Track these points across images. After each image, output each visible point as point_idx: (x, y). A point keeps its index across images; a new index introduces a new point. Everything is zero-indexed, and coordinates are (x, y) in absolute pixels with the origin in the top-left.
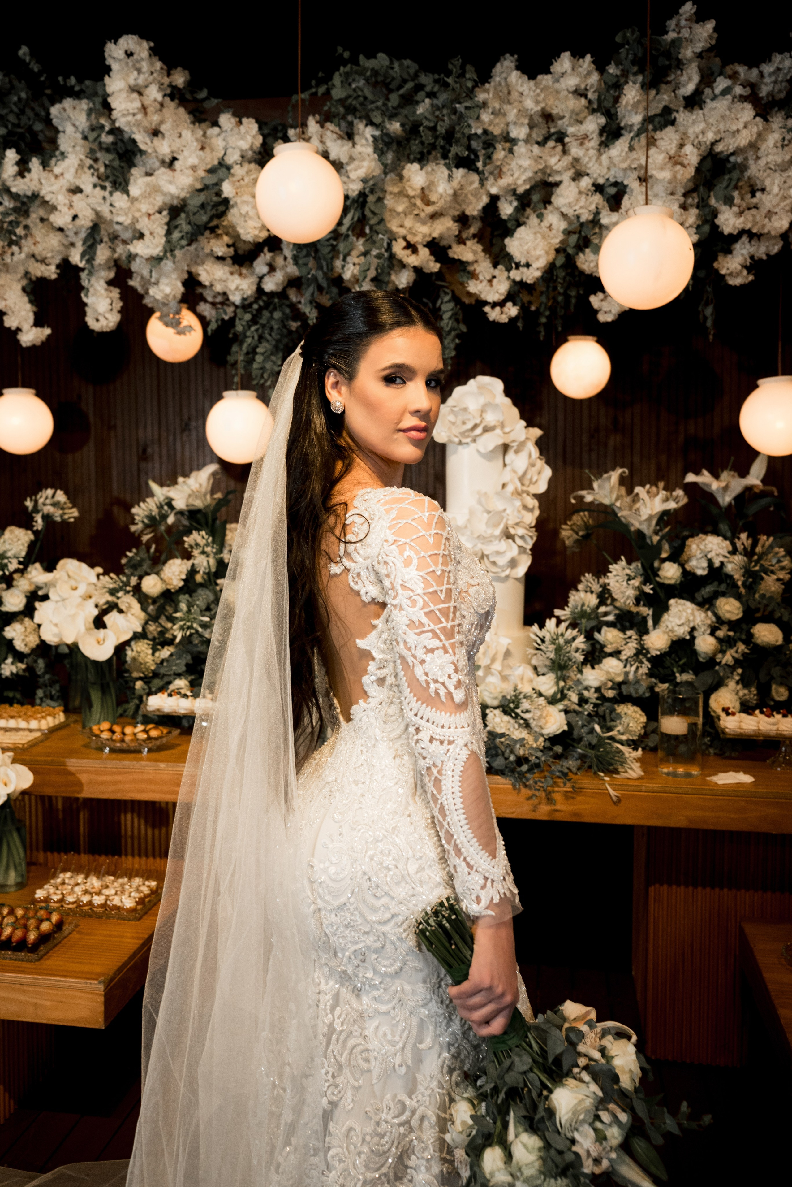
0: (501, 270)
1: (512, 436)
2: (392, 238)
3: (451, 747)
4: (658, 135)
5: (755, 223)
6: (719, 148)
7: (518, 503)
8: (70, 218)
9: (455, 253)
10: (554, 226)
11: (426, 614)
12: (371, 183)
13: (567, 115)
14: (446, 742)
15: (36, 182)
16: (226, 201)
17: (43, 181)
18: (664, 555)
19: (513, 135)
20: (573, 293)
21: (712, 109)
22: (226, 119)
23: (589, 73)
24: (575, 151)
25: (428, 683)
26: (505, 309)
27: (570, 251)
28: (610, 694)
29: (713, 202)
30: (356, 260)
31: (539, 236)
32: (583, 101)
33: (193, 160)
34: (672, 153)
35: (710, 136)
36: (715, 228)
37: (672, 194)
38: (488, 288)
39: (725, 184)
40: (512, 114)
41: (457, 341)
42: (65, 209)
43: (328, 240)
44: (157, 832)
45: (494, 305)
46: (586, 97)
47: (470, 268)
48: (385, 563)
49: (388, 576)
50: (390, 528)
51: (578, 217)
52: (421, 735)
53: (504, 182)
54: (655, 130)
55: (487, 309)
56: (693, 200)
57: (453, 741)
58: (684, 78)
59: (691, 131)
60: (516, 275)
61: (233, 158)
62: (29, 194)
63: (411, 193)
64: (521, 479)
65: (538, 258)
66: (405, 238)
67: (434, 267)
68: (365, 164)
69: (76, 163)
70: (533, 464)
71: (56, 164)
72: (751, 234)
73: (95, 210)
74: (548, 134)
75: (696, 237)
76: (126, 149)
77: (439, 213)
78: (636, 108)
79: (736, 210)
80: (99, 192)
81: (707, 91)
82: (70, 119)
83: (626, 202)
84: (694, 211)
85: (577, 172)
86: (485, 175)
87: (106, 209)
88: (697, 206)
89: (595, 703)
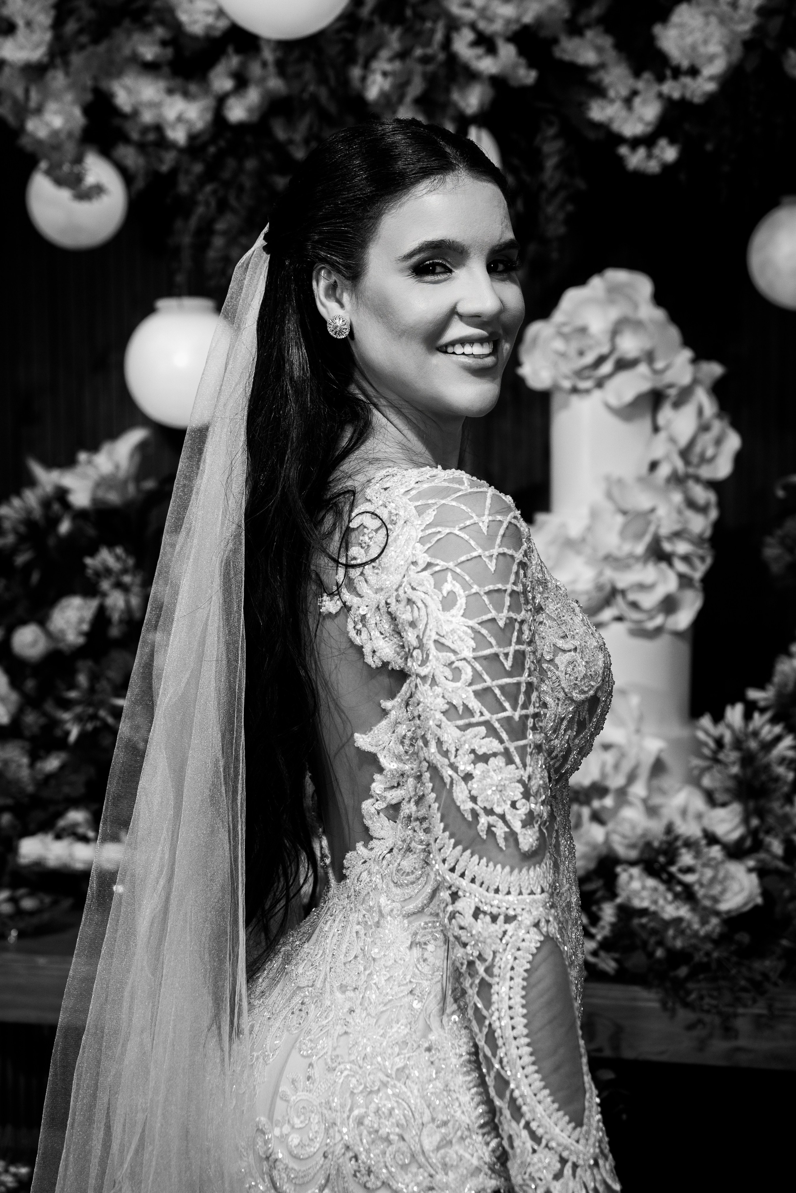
0: (648, 81)
1: (669, 377)
3: (510, 928)
7: (677, 497)
9: (564, 51)
11: (477, 694)
14: (501, 918)
25: (475, 815)
26: (656, 151)
27: (770, 45)
30: (387, 67)
31: (713, 20)
38: (624, 113)
41: (570, 208)
43: (339, 31)
45: (635, 143)
47: (593, 78)
48: (410, 601)
49: (413, 624)
50: (422, 540)
52: (460, 905)
55: (624, 150)
57: (515, 917)
60: (672, 89)
64: (685, 454)
65: (711, 59)
66: (473, 26)
67: (527, 76)
70: (704, 428)
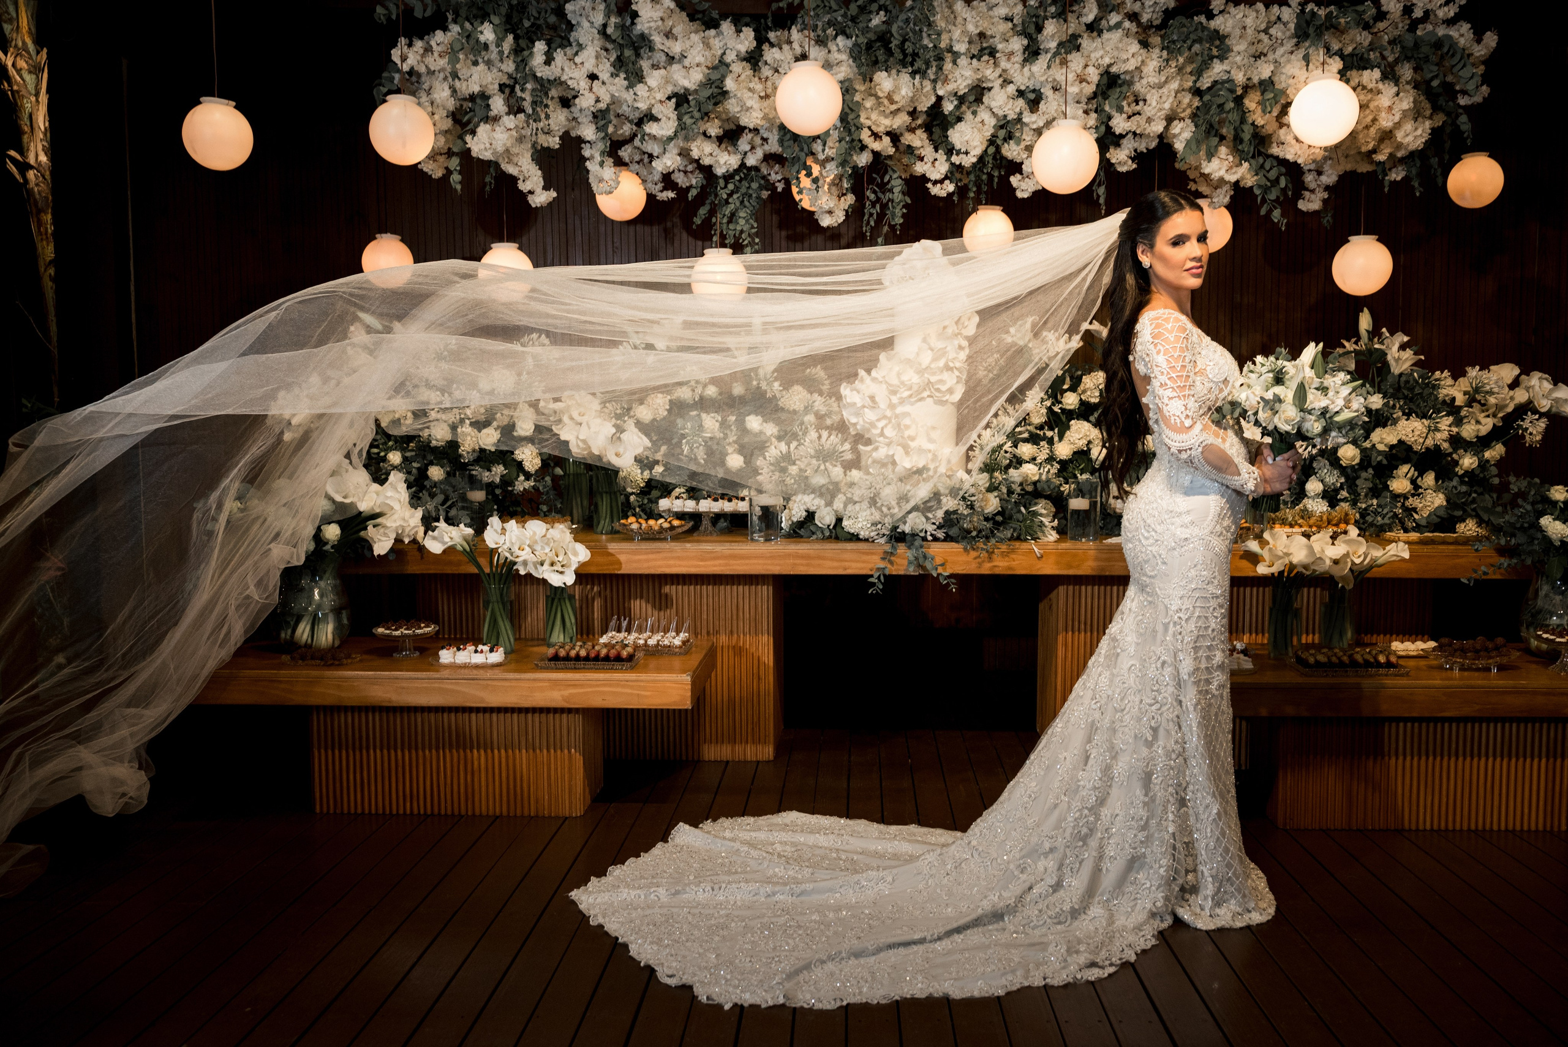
0: (942, 155)
2: (859, 128)
4: (1069, 57)
5: (1139, 126)
6: (1114, 69)
8: (593, 103)
9: (906, 140)
10: (986, 122)
12: (847, 84)
13: (998, 37)
15: (559, 70)
16: (726, 92)
17: (566, 69)
18: (1065, 387)
19: (955, 49)
20: (996, 174)
21: (1108, 40)
22: (727, 27)
24: (1004, 64)
26: (944, 186)
27: (999, 142)
28: (1029, 489)
29: (1107, 108)
30: (831, 145)
31: (974, 129)
32: (1010, 25)
33: (699, 59)
34: (1079, 72)
35: (1107, 60)
36: (1109, 129)
37: (1078, 102)
38: (931, 168)
40: (957, 33)
41: (904, 211)
42: (586, 93)
44: (662, 613)
45: (935, 183)
46: (1012, 21)
47: (917, 152)
49: (1149, 362)
50: (1150, 334)
51: (1005, 116)
54: (1066, 53)
55: (929, 185)
56: (1093, 106)
58: (1086, 10)
59: (1093, 55)
60: (955, 159)
61: (730, 57)
62: (552, 78)
63: (880, 94)
65: (974, 148)
66: (869, 128)
67: (891, 151)
68: (843, 69)
69: (594, 54)
71: (576, 54)
72: (1135, 134)
73: (613, 96)
74: (982, 50)
75: (1096, 136)
76: (633, 43)
77: (899, 109)
78: (1053, 36)
79: (1124, 116)
80: (621, 81)
81: (1104, 22)
82: (587, 17)
83: (1042, 105)
84: (1094, 115)
85: (1004, 81)
86: (934, 81)
87: (628, 96)
88: (1096, 111)
89: (1019, 495)
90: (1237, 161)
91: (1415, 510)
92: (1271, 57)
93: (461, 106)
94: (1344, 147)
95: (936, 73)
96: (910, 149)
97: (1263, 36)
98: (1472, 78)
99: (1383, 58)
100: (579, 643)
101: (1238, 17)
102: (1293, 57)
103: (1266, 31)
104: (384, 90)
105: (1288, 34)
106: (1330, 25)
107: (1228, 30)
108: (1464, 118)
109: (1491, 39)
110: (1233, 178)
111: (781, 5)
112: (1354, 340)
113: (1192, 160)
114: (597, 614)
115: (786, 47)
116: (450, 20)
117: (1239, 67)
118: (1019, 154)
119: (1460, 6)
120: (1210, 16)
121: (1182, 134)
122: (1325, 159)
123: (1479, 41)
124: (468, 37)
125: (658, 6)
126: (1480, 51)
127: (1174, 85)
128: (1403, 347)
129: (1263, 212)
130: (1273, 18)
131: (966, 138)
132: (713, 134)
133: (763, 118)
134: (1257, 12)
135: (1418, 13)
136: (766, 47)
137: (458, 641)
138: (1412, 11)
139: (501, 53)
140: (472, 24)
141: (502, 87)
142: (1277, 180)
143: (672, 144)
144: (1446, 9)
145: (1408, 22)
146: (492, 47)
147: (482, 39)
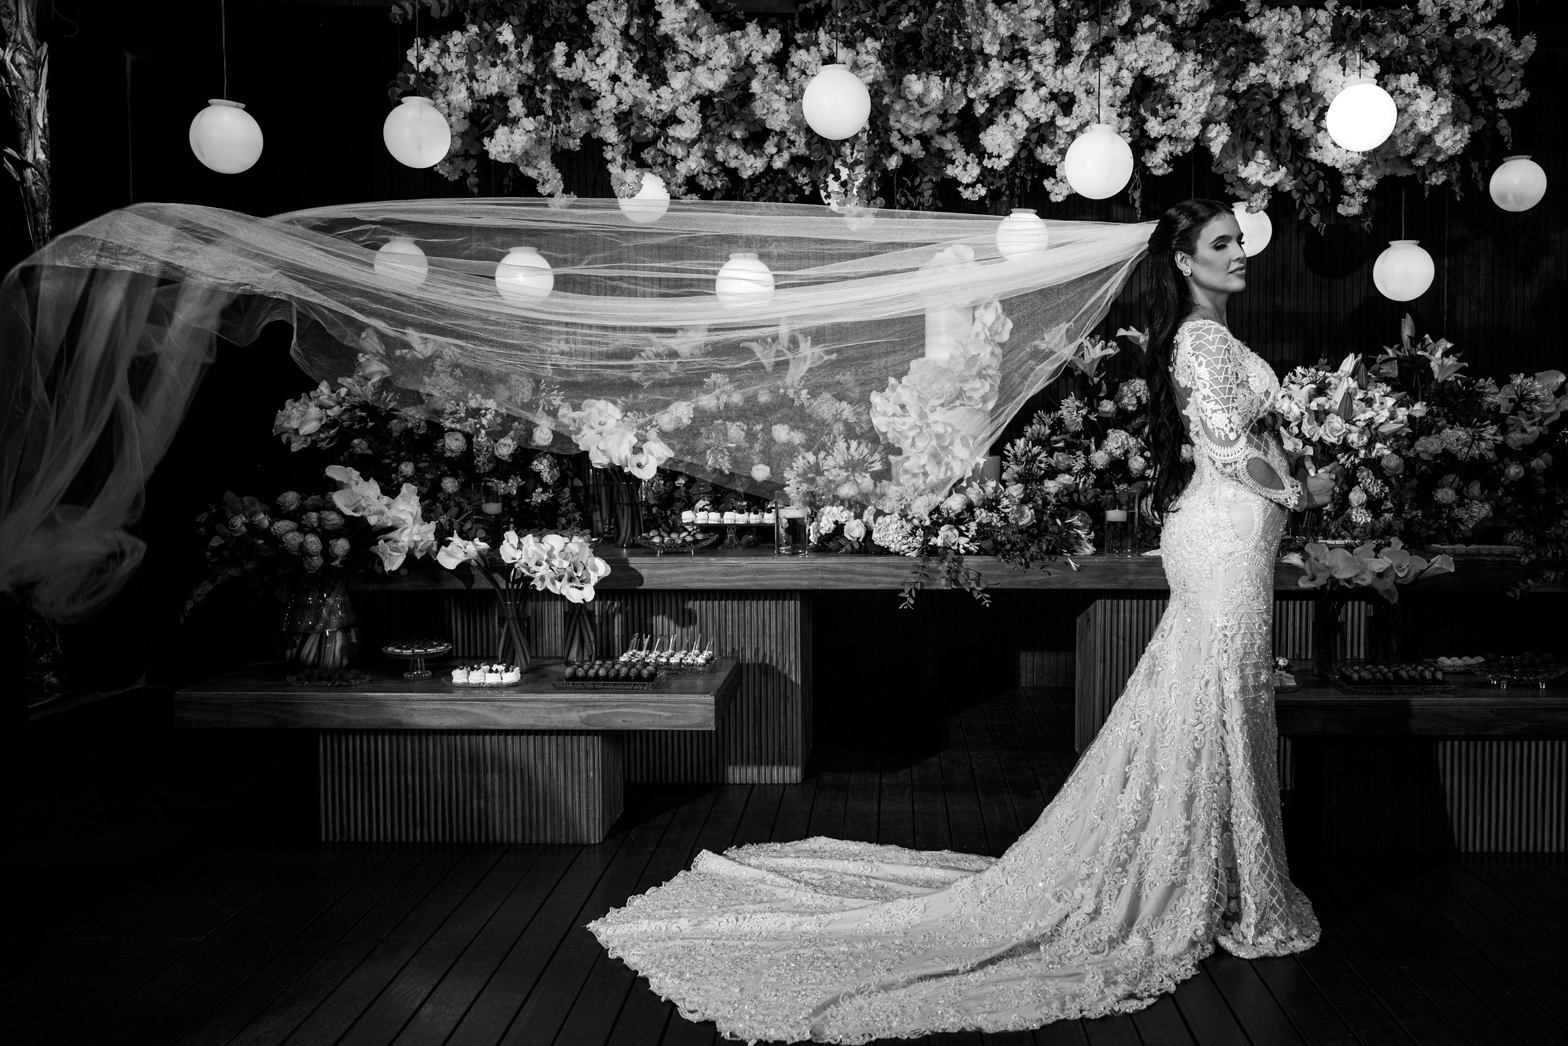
0: (973, 158)
2: (888, 131)
4: (1102, 61)
5: (1174, 130)
6: (1148, 73)
7: (989, 349)
8: (615, 105)
9: (937, 143)
10: (1019, 124)
11: (1211, 391)
12: (875, 86)
13: (1030, 38)
15: (580, 71)
16: (753, 94)
17: (587, 70)
18: (1102, 394)
19: (986, 51)
20: (1030, 177)
21: (1142, 43)
22: (752, 29)
23: (1047, 7)
24: (1036, 66)
25: (1214, 430)
26: (977, 190)
27: (1032, 146)
28: (1065, 499)
29: (1142, 111)
30: (860, 148)
31: (1007, 132)
32: (1042, 27)
33: (725, 61)
34: (1112, 75)
35: (1141, 64)
36: (1144, 133)
37: (1112, 106)
38: (962, 172)
39: (1151, 99)
40: (987, 36)
42: (608, 95)
45: (967, 186)
46: (1044, 23)
47: (948, 155)
49: (1191, 373)
50: (1191, 345)
51: (1038, 119)
53: (981, 90)
54: (1100, 56)
55: (961, 189)
56: (1127, 109)
57: (1237, 462)
58: (1119, 12)
59: (1126, 59)
60: (986, 162)
61: (756, 59)
62: (572, 79)
63: (910, 97)
64: (988, 331)
65: (1006, 151)
66: (899, 131)
67: (922, 154)
68: (872, 71)
69: (616, 55)
70: (998, 318)
71: (598, 55)
72: (1170, 138)
73: (635, 97)
74: (1014, 52)
75: (1130, 139)
76: (657, 44)
77: (929, 112)
78: (1085, 40)
79: (1159, 119)
80: (644, 83)
81: (1137, 25)
82: (609, 18)
83: (1075, 108)
84: (1128, 119)
85: (1037, 84)
86: (965, 84)
87: (652, 98)
88: (1130, 115)
89: (1055, 506)
90: (1274, 166)
91: (1460, 520)
92: (1307, 60)
93: (479, 107)
94: (1383, 151)
95: (967, 76)
96: (941, 153)
97: (1299, 39)
98: (1511, 82)
99: (1421, 62)
100: (598, 662)
101: (1273, 20)
102: (1330, 61)
103: (1302, 34)
104: (399, 91)
105: (1324, 37)
106: (1366, 28)
107: (1264, 33)
108: (1503, 123)
109: (1530, 43)
110: (1270, 183)
111: (808, 6)
112: (1396, 346)
113: (1228, 164)
114: (617, 631)
115: (813, 49)
116: (468, 20)
117: (1275, 71)
118: (1052, 158)
119: (1498, 11)
120: (1246, 19)
121: (1219, 138)
122: (1364, 163)
123: (1517, 45)
124: (486, 38)
125: (682, 8)
126: (1517, 55)
127: (1210, 89)
128: (1446, 354)
129: (1302, 217)
130: (1309, 21)
131: (998, 142)
132: (738, 137)
133: (790, 121)
134: (1293, 15)
135: (1455, 17)
136: (792, 49)
137: (472, 661)
138: (1449, 15)
139: (520, 54)
140: (490, 24)
141: (521, 89)
142: (1316, 184)
143: (696, 147)
144: (1483, 13)
145: (1445, 25)
146: (512, 49)
147: (501, 40)
